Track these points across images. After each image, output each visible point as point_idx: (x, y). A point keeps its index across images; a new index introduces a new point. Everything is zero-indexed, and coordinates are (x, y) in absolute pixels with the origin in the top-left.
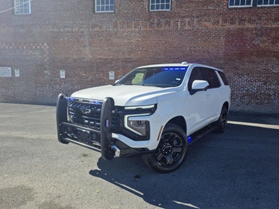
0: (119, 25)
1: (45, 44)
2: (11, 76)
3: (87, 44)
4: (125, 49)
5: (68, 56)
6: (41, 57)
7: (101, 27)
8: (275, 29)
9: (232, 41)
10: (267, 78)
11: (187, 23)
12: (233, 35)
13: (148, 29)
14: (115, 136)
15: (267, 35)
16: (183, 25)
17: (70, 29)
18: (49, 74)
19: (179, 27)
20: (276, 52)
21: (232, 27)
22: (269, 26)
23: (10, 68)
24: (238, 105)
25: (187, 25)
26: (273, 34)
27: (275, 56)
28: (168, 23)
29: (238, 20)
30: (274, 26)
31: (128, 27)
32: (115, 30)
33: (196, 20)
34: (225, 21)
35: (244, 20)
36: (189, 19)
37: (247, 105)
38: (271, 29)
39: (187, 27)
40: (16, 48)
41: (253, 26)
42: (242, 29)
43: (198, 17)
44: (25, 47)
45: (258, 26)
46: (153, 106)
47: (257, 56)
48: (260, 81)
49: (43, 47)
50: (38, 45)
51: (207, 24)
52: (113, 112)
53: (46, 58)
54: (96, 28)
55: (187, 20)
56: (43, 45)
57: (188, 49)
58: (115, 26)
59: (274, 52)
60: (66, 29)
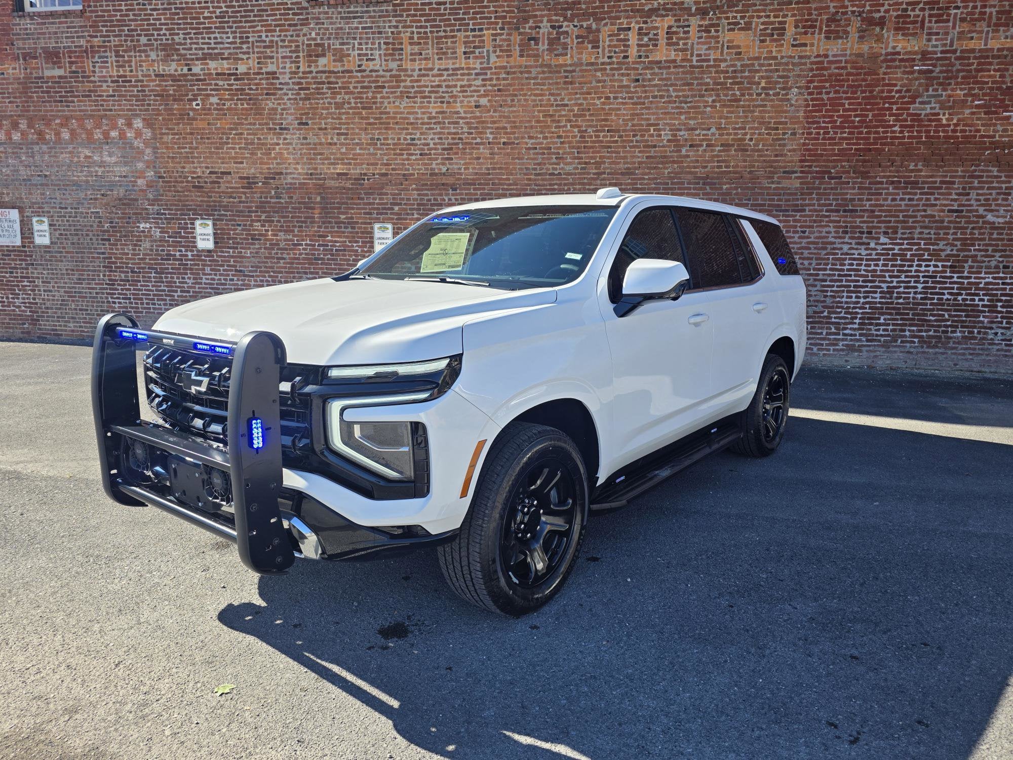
0: (408, 49)
1: (138, 123)
2: (18, 242)
3: (290, 119)
4: (431, 139)
5: (223, 168)
6: (124, 170)
7: (340, 56)
8: (999, 55)
9: (835, 104)
10: (966, 243)
11: (662, 35)
12: (837, 80)
13: (517, 60)
14: (292, 479)
15: (970, 78)
16: (649, 42)
17: (225, 64)
18: (157, 234)
19: (633, 52)
20: (1003, 146)
21: (834, 48)
22: (976, 44)
23: (14, 214)
24: (851, 349)
25: (662, 42)
26: (992, 75)
27: (997, 161)
28: (590, 38)
29: (856, 23)
30: (994, 44)
31: (442, 54)
32: (393, 65)
33: (695, 22)
34: (808, 26)
35: (881, 23)
36: (669, 21)
37: (886, 345)
38: (985, 56)
39: (663, 53)
40: (32, 137)
41: (914, 45)
42: (874, 57)
43: (703, 12)
44: (66, 135)
45: (935, 45)
46: (443, 364)
47: (926, 161)
48: (936, 255)
49: (130, 134)
50: (114, 127)
51: (740, 38)
52: (285, 387)
53: (141, 174)
54: (322, 61)
55: (663, 23)
56: (129, 125)
57: (666, 135)
58: (394, 49)
59: (995, 145)
60: (212, 64)
